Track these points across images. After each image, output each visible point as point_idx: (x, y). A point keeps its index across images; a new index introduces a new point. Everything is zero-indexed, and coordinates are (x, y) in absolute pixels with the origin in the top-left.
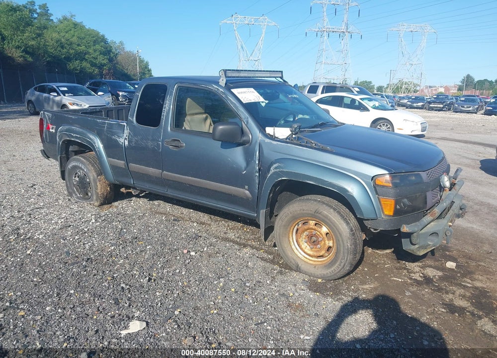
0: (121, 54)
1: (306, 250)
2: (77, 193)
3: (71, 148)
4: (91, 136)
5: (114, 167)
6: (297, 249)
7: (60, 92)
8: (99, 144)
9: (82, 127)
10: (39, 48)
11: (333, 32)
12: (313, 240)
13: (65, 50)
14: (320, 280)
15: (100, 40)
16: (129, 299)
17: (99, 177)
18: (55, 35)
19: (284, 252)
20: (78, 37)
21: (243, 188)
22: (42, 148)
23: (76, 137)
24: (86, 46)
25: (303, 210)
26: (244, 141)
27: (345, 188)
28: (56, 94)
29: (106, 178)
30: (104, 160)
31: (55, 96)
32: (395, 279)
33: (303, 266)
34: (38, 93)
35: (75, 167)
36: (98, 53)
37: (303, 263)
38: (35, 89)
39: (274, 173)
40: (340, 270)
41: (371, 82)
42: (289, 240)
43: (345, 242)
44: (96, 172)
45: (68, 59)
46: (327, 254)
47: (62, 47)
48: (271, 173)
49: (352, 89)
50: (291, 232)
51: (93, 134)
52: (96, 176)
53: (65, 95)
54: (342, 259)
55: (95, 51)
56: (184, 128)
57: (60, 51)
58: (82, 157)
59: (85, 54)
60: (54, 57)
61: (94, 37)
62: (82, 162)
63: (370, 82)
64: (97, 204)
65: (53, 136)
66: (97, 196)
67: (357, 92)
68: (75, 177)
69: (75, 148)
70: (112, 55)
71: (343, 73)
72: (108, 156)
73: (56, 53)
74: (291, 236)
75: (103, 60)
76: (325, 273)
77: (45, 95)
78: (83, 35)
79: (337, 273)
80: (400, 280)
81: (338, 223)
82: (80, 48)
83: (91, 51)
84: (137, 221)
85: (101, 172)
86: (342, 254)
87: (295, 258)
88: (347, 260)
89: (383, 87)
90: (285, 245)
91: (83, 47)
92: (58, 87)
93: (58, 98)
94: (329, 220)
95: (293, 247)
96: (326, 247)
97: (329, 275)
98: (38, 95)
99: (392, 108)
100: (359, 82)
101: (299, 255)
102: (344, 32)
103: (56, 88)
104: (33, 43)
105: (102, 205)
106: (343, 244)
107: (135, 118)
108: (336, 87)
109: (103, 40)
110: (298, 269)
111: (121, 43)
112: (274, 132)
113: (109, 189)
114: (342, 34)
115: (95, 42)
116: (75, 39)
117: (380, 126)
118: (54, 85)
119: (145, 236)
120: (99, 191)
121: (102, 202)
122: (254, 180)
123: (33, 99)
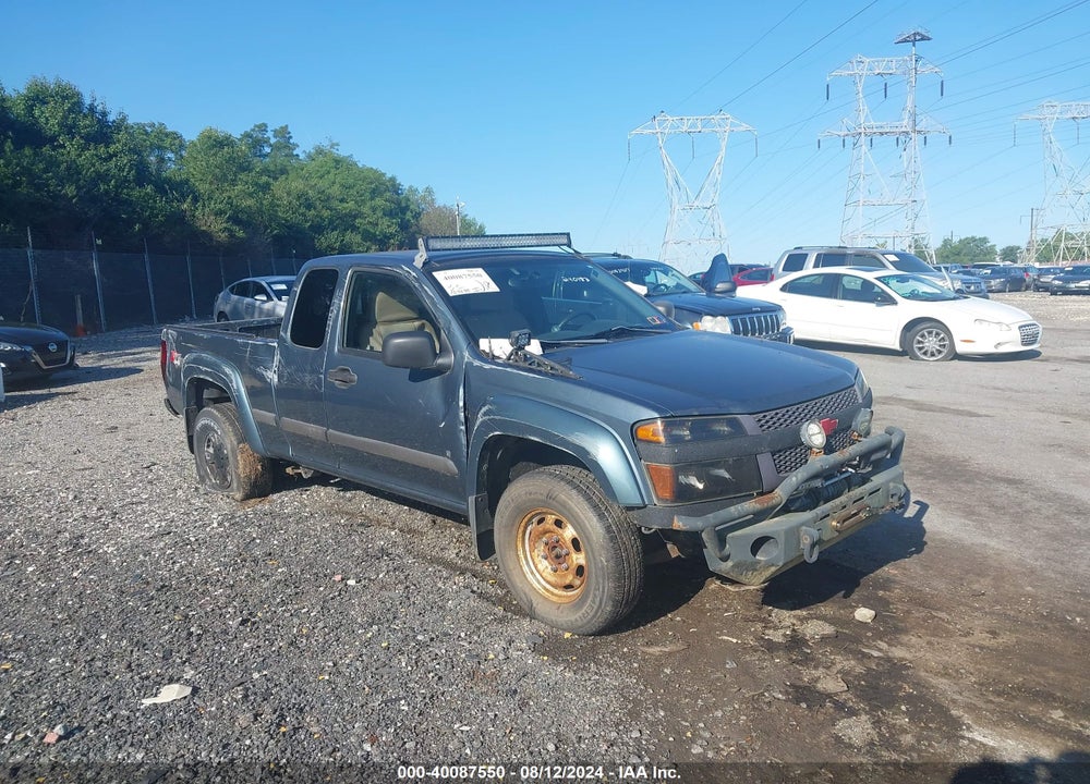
0: (428, 213)
1: (544, 575)
2: (211, 477)
3: (207, 394)
4: (228, 370)
5: (261, 425)
6: (532, 573)
7: (272, 294)
8: (238, 384)
9: (216, 352)
10: (260, 211)
11: (882, 134)
12: (556, 555)
13: (313, 212)
14: (567, 635)
15: (383, 188)
16: (192, 652)
17: (241, 446)
18: (297, 185)
19: (509, 579)
20: (343, 186)
21: (444, 455)
22: (166, 396)
23: (206, 373)
24: (356, 202)
25: (530, 494)
26: (440, 365)
27: (584, 448)
28: (265, 298)
29: (253, 447)
30: (246, 414)
31: (264, 302)
32: (726, 638)
33: (541, 608)
34: (236, 297)
35: (206, 428)
36: (380, 214)
37: (541, 600)
38: (232, 291)
39: (482, 423)
40: (596, 613)
41: (985, 238)
42: (518, 556)
43: (596, 554)
44: (236, 435)
45: (318, 229)
46: (577, 582)
47: (309, 206)
48: (478, 423)
49: (881, 257)
50: (519, 540)
51: (231, 367)
52: (236, 443)
53: (280, 299)
54: (595, 589)
55: (374, 210)
56: (368, 348)
57: (303, 215)
58: (216, 408)
59: (355, 217)
60: (290, 227)
61: (371, 183)
62: (215, 419)
63: (984, 240)
64: (239, 496)
65: (177, 371)
66: (239, 482)
67: (892, 263)
68: (208, 446)
69: (213, 393)
70: (409, 216)
71: (910, 223)
72: (254, 405)
73: (296, 219)
74: (520, 545)
75: (389, 226)
76: (573, 618)
77: (248, 300)
78: (351, 181)
79: (592, 619)
80: (735, 641)
81: (582, 517)
82: (345, 205)
83: (366, 210)
84: (293, 527)
85: (244, 437)
86: (593, 580)
87: (527, 591)
88: (603, 592)
89: (1019, 248)
90: (511, 565)
91: (351, 205)
92: (269, 284)
93: (268, 306)
94: (569, 511)
95: (526, 568)
96: (574, 567)
97: (580, 623)
98: (237, 302)
99: (957, 295)
100: (956, 240)
101: (536, 585)
102: (907, 133)
103: (265, 285)
104: (250, 202)
105: (247, 497)
106: (595, 559)
107: (289, 334)
108: (845, 255)
109: (394, 187)
110: (530, 614)
111: (429, 191)
112: (490, 347)
113: (259, 467)
114: (902, 138)
115: (375, 193)
116: (335, 190)
117: (923, 336)
118: (263, 280)
119: (287, 551)
120: (241, 470)
121: (247, 495)
122: (459, 439)
123: (227, 309)
